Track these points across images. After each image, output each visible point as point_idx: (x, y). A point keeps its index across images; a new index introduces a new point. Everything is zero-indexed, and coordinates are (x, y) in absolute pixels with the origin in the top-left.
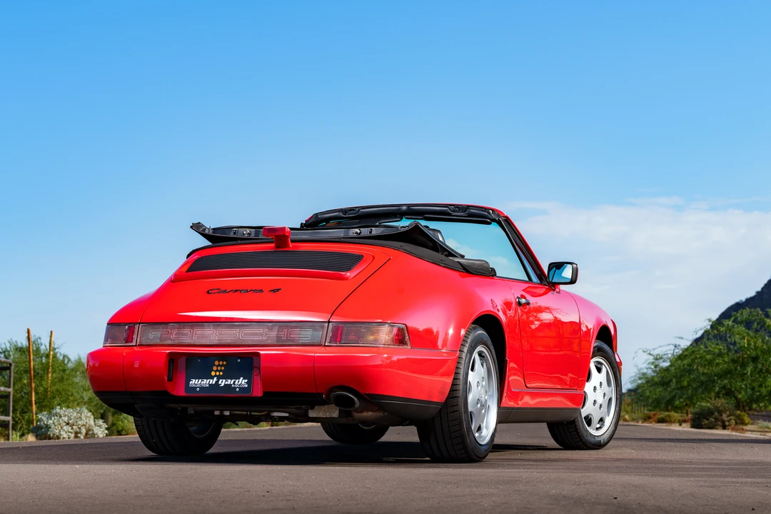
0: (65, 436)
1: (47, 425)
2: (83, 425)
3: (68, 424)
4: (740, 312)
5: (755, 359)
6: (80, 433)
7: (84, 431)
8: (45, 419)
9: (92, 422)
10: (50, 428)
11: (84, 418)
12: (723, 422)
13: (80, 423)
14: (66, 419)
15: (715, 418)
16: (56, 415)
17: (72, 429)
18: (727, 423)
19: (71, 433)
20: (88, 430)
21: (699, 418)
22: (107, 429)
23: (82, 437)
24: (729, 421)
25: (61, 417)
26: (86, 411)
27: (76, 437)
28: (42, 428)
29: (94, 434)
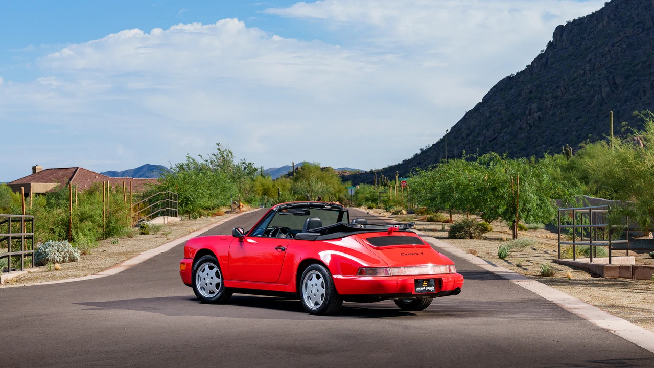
1: (45, 252)
2: (67, 252)
3: (58, 251)
4: (483, 156)
5: (494, 189)
6: (66, 257)
7: (68, 255)
9: (72, 251)
10: (48, 254)
11: (67, 247)
12: (470, 233)
13: (65, 250)
14: (56, 248)
15: (465, 231)
16: (49, 245)
17: (61, 254)
18: (473, 235)
19: (61, 256)
20: (70, 255)
21: (454, 231)
24: (474, 233)
25: (53, 246)
26: (68, 242)
28: (42, 254)
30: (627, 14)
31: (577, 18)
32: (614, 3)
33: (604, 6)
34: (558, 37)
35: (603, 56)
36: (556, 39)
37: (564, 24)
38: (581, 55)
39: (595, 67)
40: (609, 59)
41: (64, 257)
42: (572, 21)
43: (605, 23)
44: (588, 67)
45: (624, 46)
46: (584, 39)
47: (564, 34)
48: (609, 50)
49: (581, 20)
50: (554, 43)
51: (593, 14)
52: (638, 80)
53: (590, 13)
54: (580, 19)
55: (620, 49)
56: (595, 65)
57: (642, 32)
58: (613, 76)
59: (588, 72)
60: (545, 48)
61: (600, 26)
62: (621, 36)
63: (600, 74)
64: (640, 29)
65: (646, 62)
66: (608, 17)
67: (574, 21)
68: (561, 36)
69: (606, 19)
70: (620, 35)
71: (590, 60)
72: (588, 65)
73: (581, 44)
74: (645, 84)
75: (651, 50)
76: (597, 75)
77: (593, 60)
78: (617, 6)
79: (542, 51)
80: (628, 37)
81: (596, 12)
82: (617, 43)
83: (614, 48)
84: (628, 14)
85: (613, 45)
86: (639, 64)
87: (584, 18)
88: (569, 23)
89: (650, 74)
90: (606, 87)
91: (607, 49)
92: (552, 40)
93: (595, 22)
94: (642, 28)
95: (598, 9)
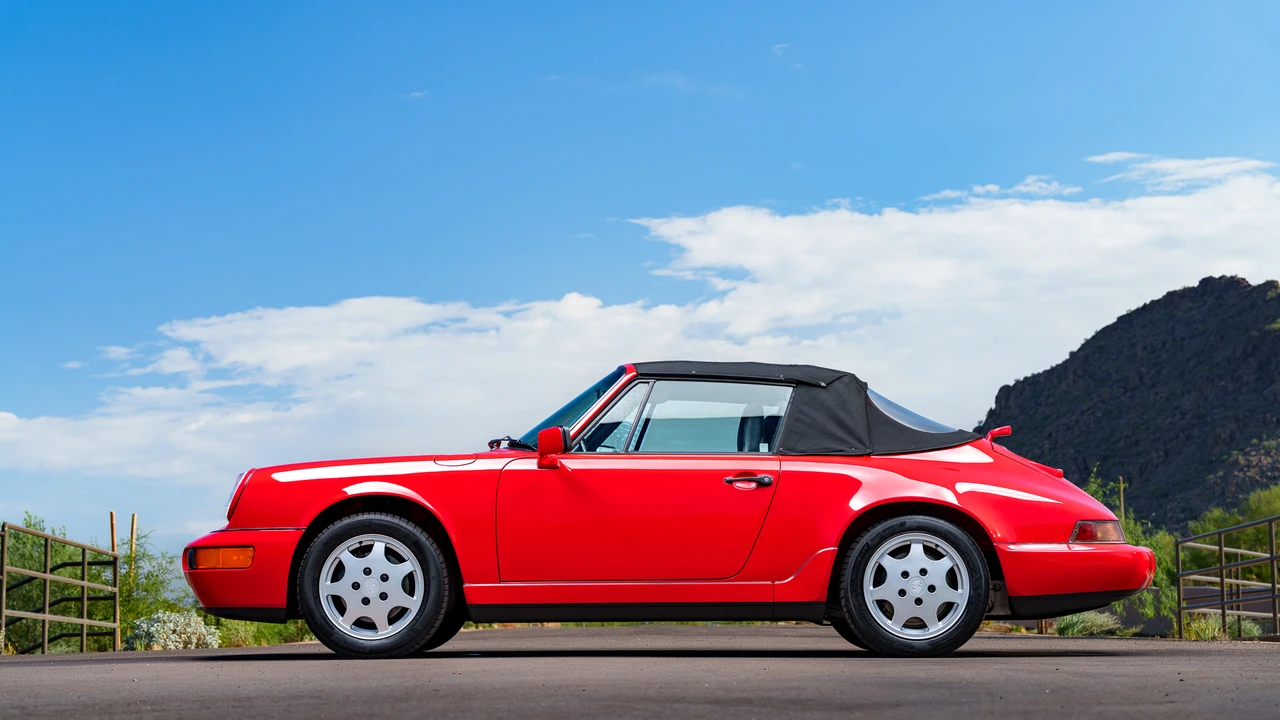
0: (173, 648)
2: (193, 633)
3: (174, 632)
6: (191, 643)
7: (195, 640)
8: (145, 626)
9: (204, 631)
10: (153, 637)
11: (193, 624)
13: (189, 630)
14: (172, 625)
16: (158, 620)
17: (180, 637)
19: (179, 643)
20: (199, 640)
22: (221, 638)
23: (193, 648)
25: (164, 623)
26: (196, 615)
27: (185, 647)
28: (141, 637)
29: (206, 645)
30: (1100, 368)
31: (1029, 375)
32: (1082, 353)
33: (1068, 357)
34: (1003, 402)
35: (1068, 429)
36: (1001, 407)
37: (1012, 383)
38: (1036, 428)
39: (1058, 445)
40: (1078, 433)
41: (186, 644)
42: (1022, 379)
43: (1070, 382)
44: (1047, 444)
45: (1099, 414)
46: (1040, 404)
47: (1012, 398)
48: (1077, 421)
49: (1035, 378)
50: (997, 412)
51: (1053, 369)
52: (1120, 463)
53: (1048, 368)
54: (1034, 376)
55: (1093, 418)
56: (1057, 442)
57: (1124, 394)
58: (1084, 458)
59: (1047, 451)
60: (984, 418)
61: (1064, 386)
62: (1094, 400)
63: (1064, 455)
64: (1122, 390)
65: (1130, 437)
66: (1075, 373)
67: (1026, 379)
68: (1007, 401)
69: (1071, 376)
70: (1092, 399)
71: (1050, 435)
72: (1046, 442)
73: (1036, 412)
74: (1131, 468)
75: (1138, 419)
76: (1060, 456)
77: (1054, 435)
78: (1087, 357)
79: (980, 422)
80: (1103, 402)
81: (1057, 366)
82: (1088, 410)
83: (1085, 417)
84: (1103, 368)
85: (1083, 413)
86: (1120, 440)
87: (1039, 375)
88: (1018, 382)
89: (1138, 454)
90: (1074, 473)
91: (1074, 418)
92: (994, 406)
93: (1056, 380)
94: (1124, 388)
95: (1060, 362)
